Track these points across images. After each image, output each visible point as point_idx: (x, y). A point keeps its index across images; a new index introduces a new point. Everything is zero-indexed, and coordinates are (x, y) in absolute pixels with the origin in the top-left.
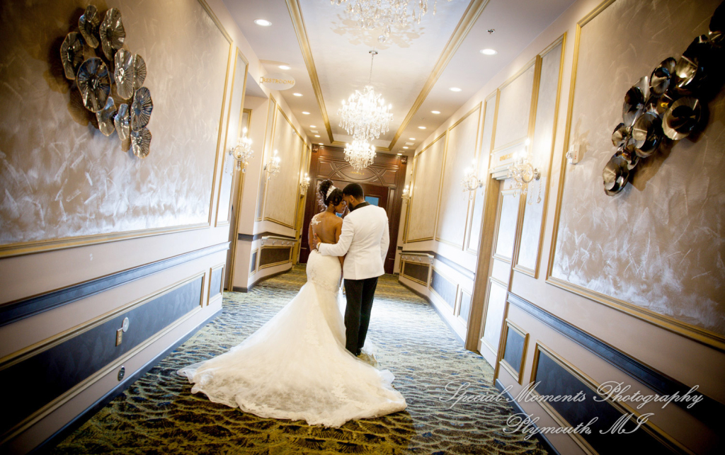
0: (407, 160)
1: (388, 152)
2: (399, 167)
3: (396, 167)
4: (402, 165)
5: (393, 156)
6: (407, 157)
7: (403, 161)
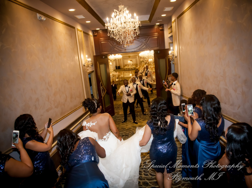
0: (163, 27)
1: (149, 24)
2: (159, 34)
3: (156, 34)
4: (161, 32)
5: (152, 27)
6: (163, 25)
7: (161, 28)
